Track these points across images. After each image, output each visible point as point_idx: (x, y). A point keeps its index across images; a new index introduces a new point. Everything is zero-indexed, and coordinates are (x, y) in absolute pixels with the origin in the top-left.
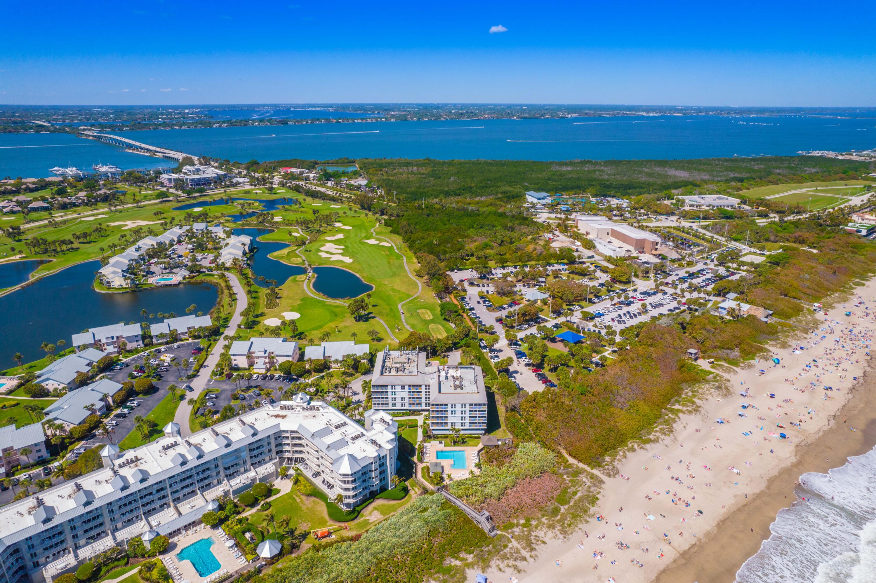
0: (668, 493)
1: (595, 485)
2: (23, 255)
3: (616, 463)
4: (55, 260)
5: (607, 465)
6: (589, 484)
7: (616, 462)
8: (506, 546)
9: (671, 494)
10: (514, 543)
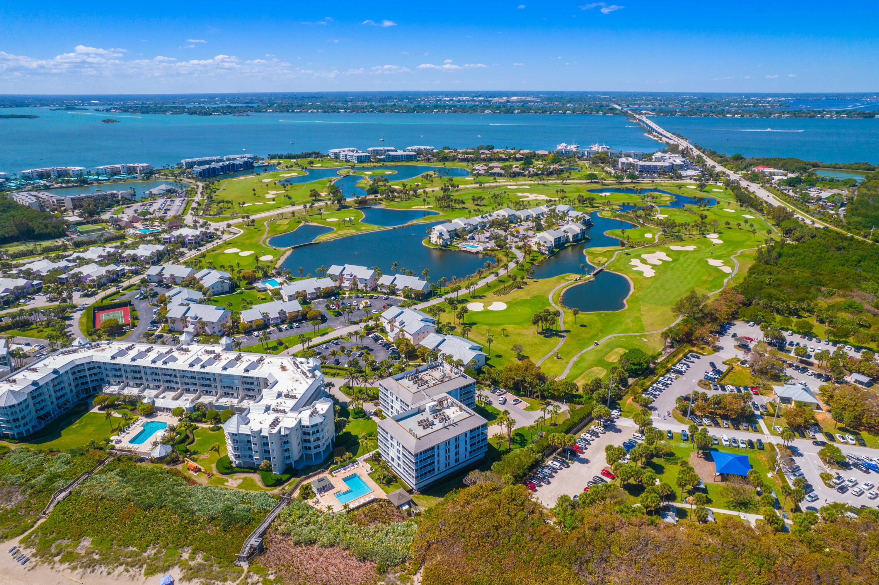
2: (429, 206)
4: (441, 214)
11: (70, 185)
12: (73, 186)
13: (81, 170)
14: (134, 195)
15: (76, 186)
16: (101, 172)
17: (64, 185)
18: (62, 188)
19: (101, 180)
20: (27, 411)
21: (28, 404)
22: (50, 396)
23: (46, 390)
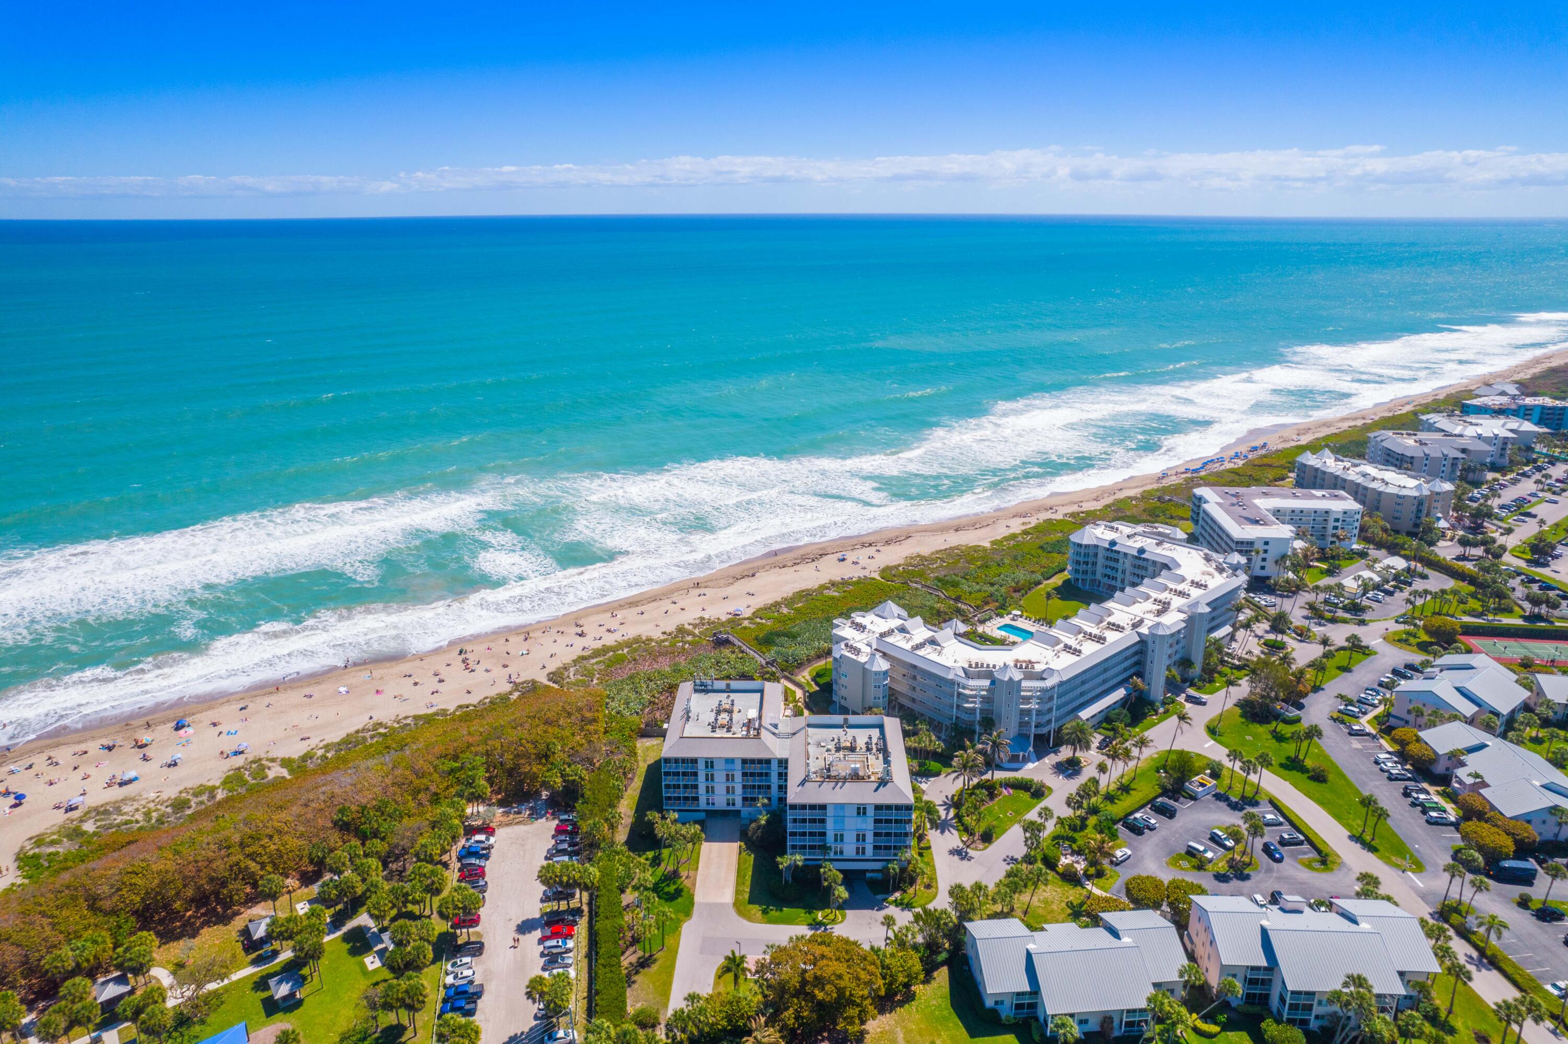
20: (1090, 560)
21: (1096, 555)
22: (1124, 572)
23: (1121, 561)
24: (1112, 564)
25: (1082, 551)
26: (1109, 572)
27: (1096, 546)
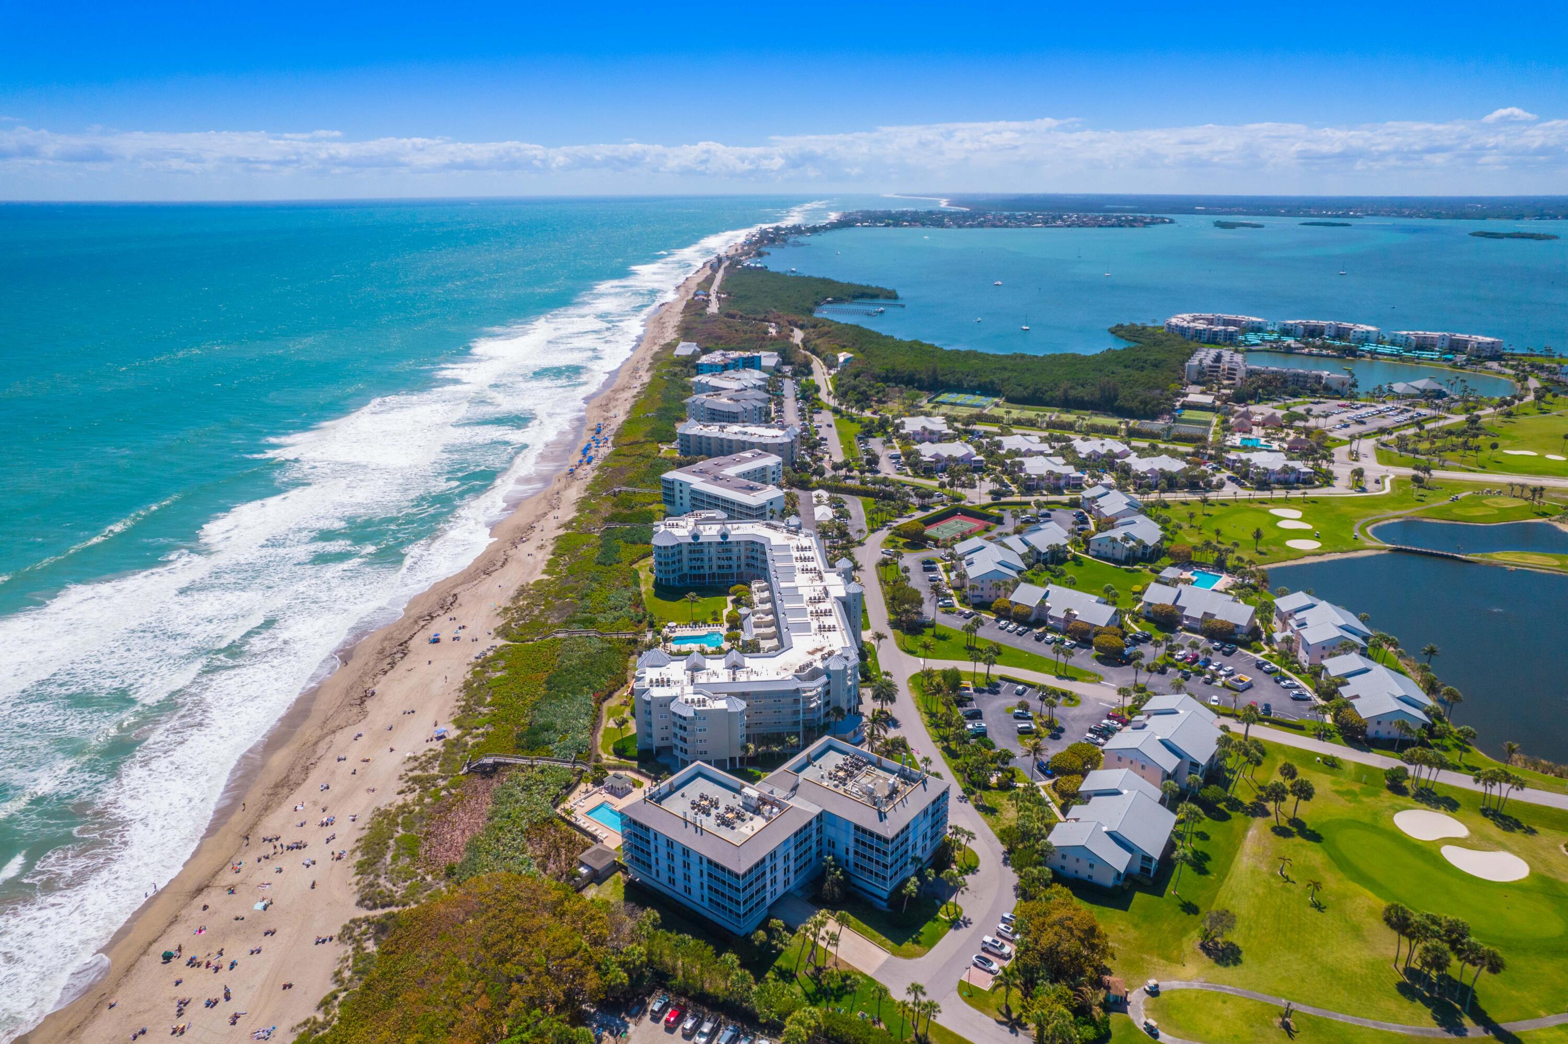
0: (233, 965)
1: (371, 885)
3: (350, 950)
5: (364, 934)
6: (382, 881)
7: (350, 952)
8: (440, 766)
9: (227, 966)
10: (436, 771)
11: (1324, 352)
12: (1328, 356)
13: (1368, 332)
14: (1354, 385)
15: (1333, 357)
16: (1398, 339)
17: (1315, 351)
18: (1310, 354)
19: (1380, 354)
20: (676, 558)
21: (680, 552)
22: (710, 560)
23: (706, 550)
24: (697, 556)
25: (670, 552)
26: (694, 563)
27: (679, 545)
